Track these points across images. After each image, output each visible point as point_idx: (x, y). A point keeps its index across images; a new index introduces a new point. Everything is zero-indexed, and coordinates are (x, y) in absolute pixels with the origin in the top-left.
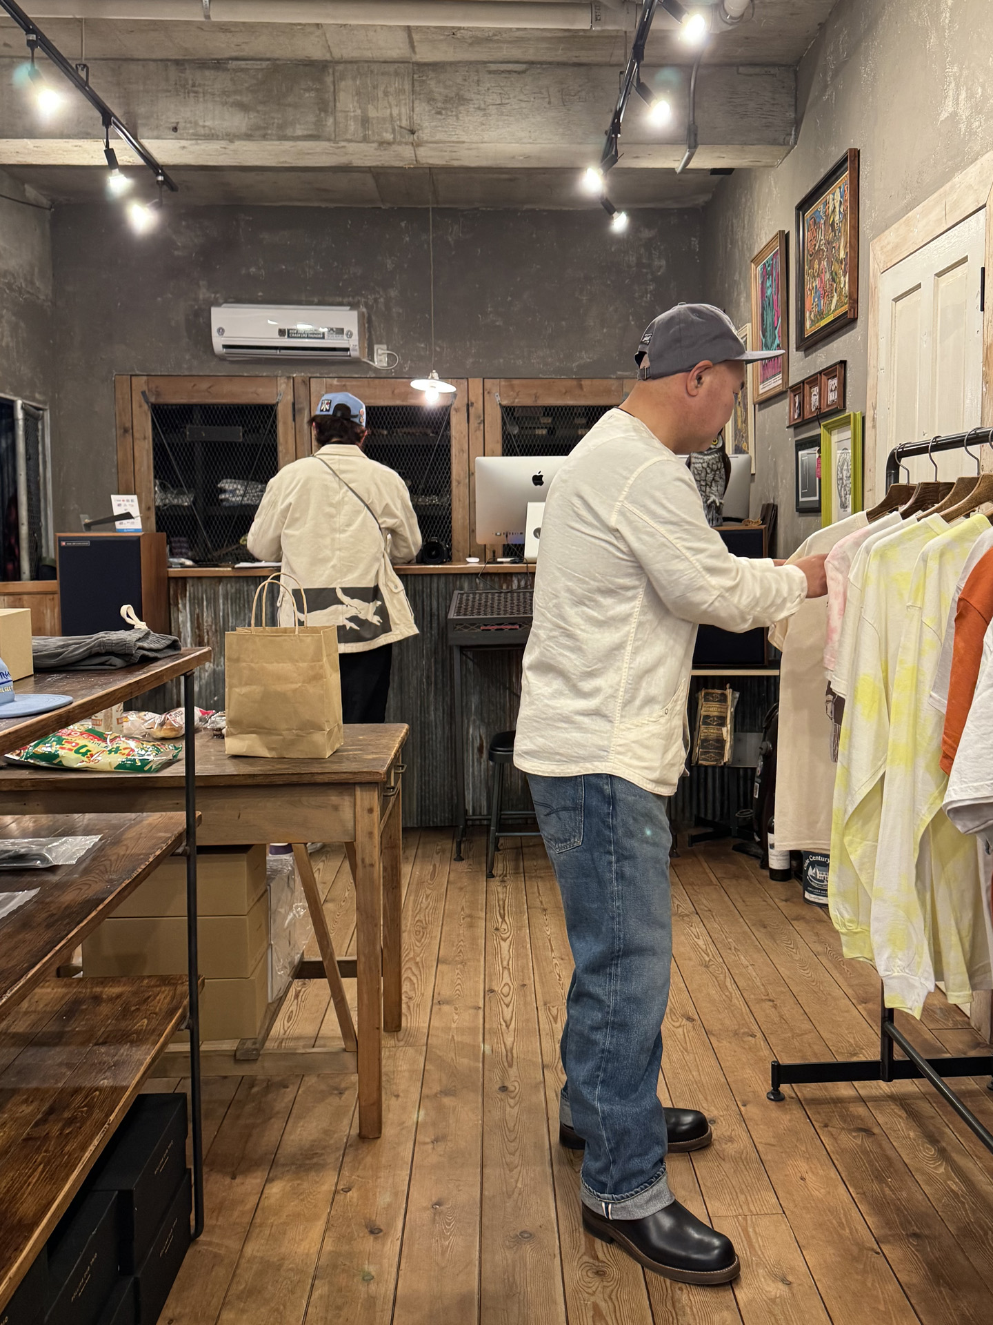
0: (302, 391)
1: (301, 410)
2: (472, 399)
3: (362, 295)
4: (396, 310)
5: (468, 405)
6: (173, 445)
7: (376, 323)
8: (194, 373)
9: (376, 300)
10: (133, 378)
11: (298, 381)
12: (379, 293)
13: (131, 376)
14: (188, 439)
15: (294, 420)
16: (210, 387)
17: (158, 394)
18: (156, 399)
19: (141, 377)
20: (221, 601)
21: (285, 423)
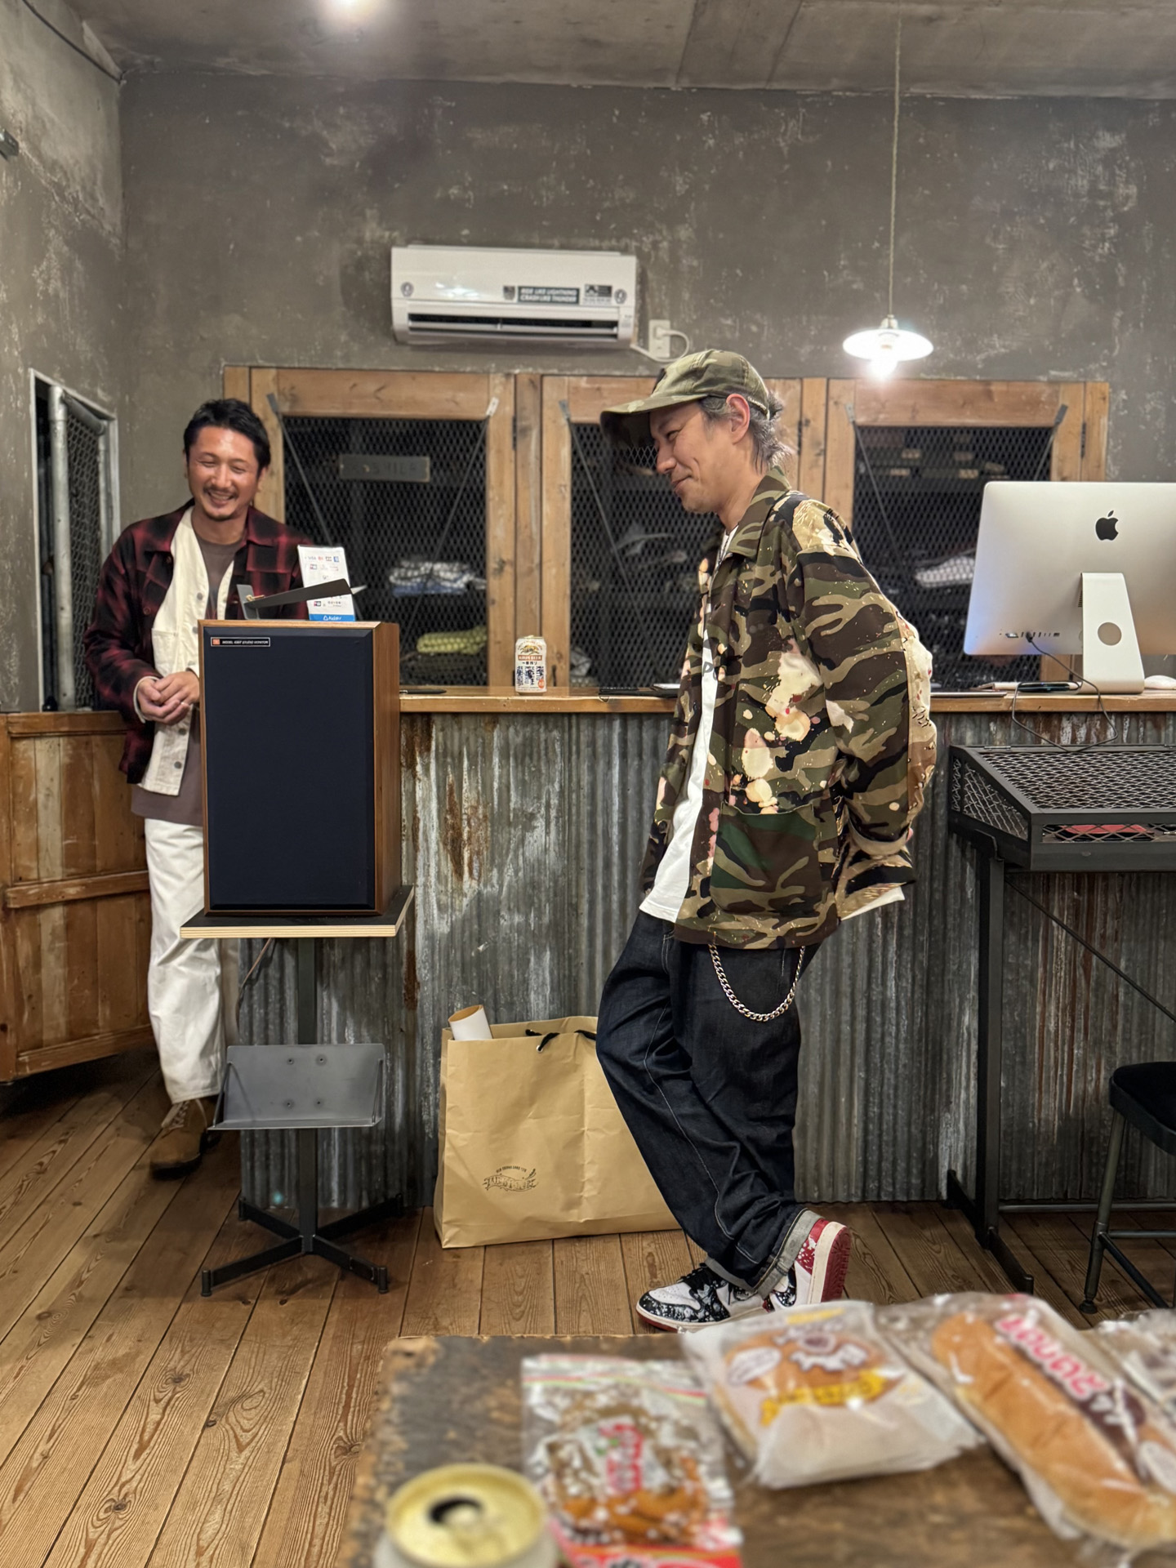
0: (528, 398)
1: (526, 431)
2: (808, 414)
3: (632, 236)
4: (688, 262)
5: (800, 424)
6: (317, 485)
7: (653, 284)
8: (353, 365)
9: (655, 245)
10: (254, 371)
11: (523, 380)
12: (660, 232)
13: (251, 368)
14: (342, 475)
15: (515, 446)
16: (379, 390)
17: (294, 400)
18: (291, 407)
19: (266, 371)
20: (496, 760)
21: (499, 452)
